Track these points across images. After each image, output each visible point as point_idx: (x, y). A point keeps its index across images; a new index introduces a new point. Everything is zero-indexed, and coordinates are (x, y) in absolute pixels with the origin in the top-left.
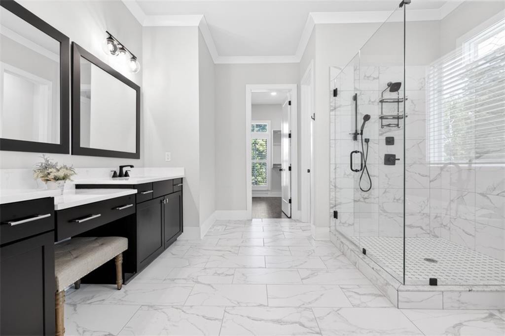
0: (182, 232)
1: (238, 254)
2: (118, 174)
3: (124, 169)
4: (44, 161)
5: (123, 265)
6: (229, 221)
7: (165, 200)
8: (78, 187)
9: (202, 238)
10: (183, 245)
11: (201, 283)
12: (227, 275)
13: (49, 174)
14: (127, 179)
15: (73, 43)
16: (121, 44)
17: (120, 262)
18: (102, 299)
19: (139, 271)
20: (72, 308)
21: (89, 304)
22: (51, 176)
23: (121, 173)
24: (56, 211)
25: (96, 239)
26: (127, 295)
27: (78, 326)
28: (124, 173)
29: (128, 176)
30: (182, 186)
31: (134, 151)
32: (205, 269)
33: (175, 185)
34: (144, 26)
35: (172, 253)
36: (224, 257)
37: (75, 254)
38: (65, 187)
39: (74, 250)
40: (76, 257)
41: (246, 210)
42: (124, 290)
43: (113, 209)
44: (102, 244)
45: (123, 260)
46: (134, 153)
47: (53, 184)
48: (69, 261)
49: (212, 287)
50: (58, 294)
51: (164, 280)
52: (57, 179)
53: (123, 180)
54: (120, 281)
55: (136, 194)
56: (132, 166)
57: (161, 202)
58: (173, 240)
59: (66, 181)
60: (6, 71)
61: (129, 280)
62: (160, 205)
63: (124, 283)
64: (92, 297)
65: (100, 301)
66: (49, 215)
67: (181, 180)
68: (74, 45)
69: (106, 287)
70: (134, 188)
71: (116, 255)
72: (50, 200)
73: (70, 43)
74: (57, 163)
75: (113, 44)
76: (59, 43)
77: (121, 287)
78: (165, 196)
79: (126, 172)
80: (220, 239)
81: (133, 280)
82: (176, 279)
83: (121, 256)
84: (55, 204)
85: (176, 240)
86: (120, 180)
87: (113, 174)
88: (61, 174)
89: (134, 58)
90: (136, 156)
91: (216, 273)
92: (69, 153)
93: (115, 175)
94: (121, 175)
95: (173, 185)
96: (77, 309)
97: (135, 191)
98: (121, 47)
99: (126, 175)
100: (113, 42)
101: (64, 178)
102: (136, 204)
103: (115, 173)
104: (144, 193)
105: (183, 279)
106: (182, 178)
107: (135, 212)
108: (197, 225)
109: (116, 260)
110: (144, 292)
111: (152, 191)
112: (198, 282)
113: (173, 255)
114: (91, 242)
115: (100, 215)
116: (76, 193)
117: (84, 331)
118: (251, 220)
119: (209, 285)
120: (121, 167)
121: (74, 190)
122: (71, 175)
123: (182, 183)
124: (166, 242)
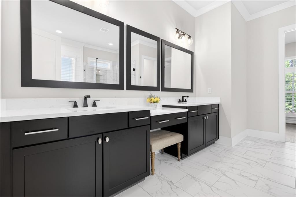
0: (219, 139)
1: (264, 167)
2: (181, 101)
3: (185, 98)
4: (150, 95)
5: (181, 149)
6: (259, 139)
7: (206, 117)
8: (164, 106)
9: (233, 146)
10: (219, 148)
11: (227, 176)
12: (250, 179)
13: (151, 100)
14: (186, 104)
15: (162, 39)
16: (183, 32)
17: (179, 147)
18: (171, 163)
19: (189, 155)
20: (159, 162)
21: (166, 163)
22: (152, 101)
23: (183, 100)
24: (151, 116)
25: (169, 132)
26: (182, 165)
27: (160, 171)
28: (184, 100)
29: (186, 102)
30: (219, 109)
31: (190, 88)
32: (232, 168)
33: (213, 108)
34: (195, 17)
35: (210, 151)
36: (249, 165)
37: (160, 137)
38: (157, 106)
39: (160, 135)
40: (160, 139)
41: (279, 133)
42: (181, 163)
43: (175, 118)
44: (171, 136)
45: (181, 146)
46: (190, 89)
47: (153, 104)
48: (157, 140)
49: (236, 183)
50: (152, 153)
51: (203, 165)
52: (154, 102)
53: (184, 104)
54: (180, 157)
55: (187, 112)
56: (188, 97)
57: (203, 118)
58: (212, 142)
59: (158, 103)
60: (144, 58)
61: (185, 158)
62: (203, 119)
63: (181, 158)
64: (167, 160)
65: (170, 163)
66: (148, 118)
67: (218, 105)
68: (162, 40)
69: (173, 157)
70: (187, 109)
71: (177, 143)
72: (149, 111)
73: (161, 40)
74: (155, 95)
75: (179, 34)
76: (156, 41)
77: (180, 160)
78: (206, 115)
79: (185, 100)
80: (248, 150)
81: (186, 159)
82: (210, 167)
83: (180, 144)
84: (151, 113)
85: (214, 143)
86: (182, 104)
87: (178, 101)
88: (155, 100)
89: (190, 37)
90: (191, 91)
91: (241, 174)
92: (160, 91)
93: (179, 101)
94: (183, 101)
95: (212, 108)
96: (161, 163)
97: (187, 110)
98: (183, 33)
99: (185, 101)
100: (179, 32)
101: (157, 102)
102: (188, 117)
103: (180, 100)
104: (192, 112)
105: (215, 169)
106: (219, 104)
107: (187, 122)
108: (230, 136)
109: (177, 145)
110: (191, 168)
111: (197, 111)
112: (225, 175)
113: (211, 152)
114: (167, 133)
115: (168, 121)
116: (163, 109)
117: (162, 175)
118: (285, 143)
119: (234, 180)
120: (183, 97)
121: (162, 107)
122: (160, 100)
123: (219, 107)
124: (206, 142)
